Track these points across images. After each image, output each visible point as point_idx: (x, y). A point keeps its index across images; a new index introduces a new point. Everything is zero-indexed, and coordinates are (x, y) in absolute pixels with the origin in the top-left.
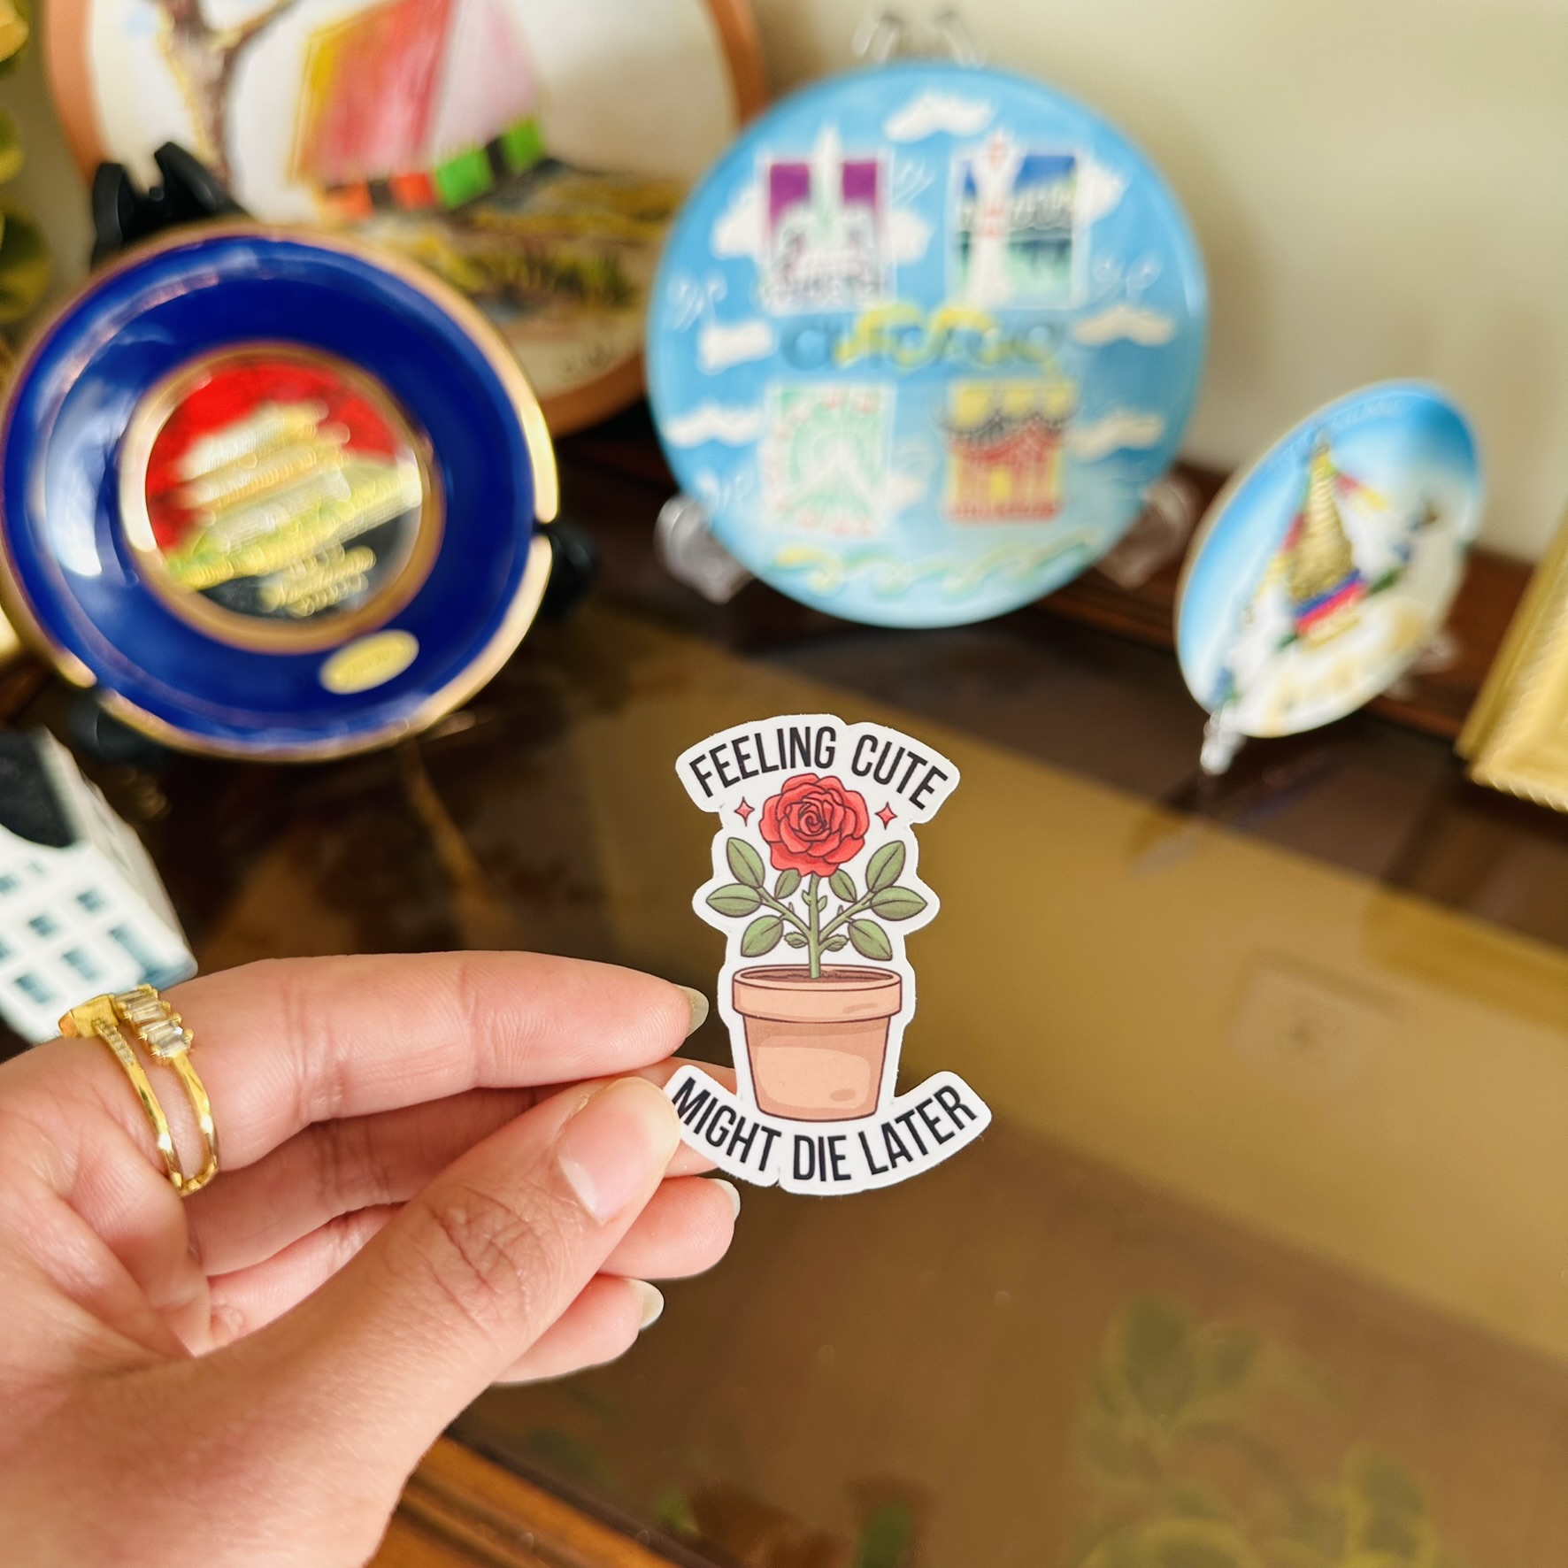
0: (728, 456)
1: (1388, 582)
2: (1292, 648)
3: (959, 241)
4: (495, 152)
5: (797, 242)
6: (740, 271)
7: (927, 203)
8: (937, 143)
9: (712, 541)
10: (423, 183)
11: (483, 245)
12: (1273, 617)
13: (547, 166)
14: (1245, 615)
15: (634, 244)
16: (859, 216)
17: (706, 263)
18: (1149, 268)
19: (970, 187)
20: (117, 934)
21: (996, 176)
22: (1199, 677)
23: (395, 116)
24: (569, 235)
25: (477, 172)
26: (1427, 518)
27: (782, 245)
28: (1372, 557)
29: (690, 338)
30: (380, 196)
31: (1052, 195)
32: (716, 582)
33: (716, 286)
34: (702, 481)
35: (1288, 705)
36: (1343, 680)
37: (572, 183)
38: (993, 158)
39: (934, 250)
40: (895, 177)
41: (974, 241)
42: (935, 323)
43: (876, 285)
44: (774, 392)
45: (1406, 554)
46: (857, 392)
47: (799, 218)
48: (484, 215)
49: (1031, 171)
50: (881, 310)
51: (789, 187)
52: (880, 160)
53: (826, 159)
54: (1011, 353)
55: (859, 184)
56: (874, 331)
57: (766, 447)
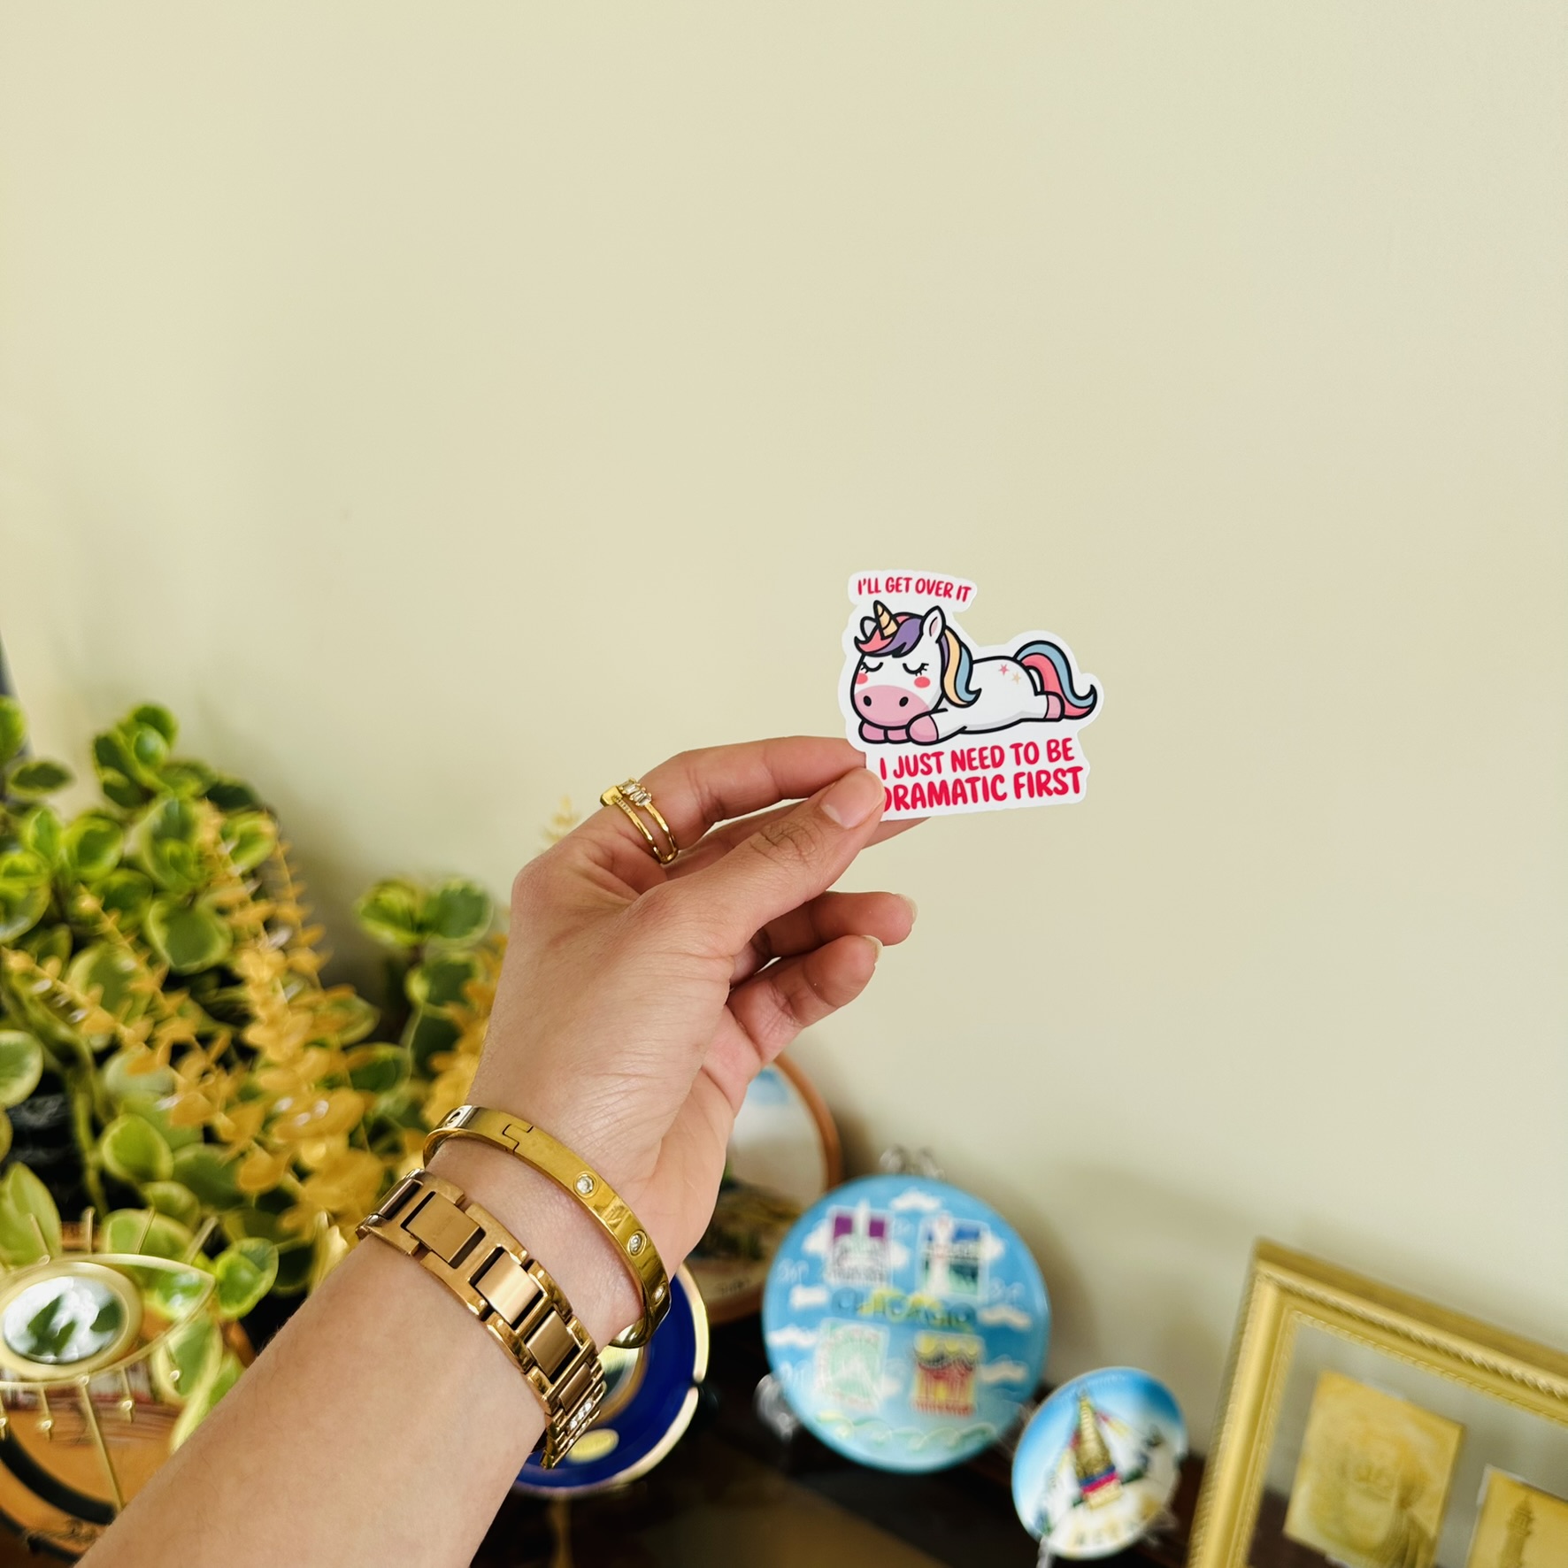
0: (798, 1356)
1: (1136, 1476)
2: (1080, 1508)
3: (924, 1264)
5: (845, 1252)
6: (815, 1263)
7: (909, 1242)
8: (914, 1216)
9: (784, 1402)
12: (1068, 1486)
14: (1051, 1482)
15: (768, 1228)
16: (874, 1243)
17: (799, 1256)
18: (1017, 1290)
19: (930, 1238)
21: (943, 1234)
22: (1027, 1514)
26: (1154, 1442)
27: (837, 1254)
28: (1124, 1460)
29: (786, 1292)
31: (969, 1247)
32: (784, 1425)
33: (803, 1267)
34: (783, 1367)
35: (1081, 1540)
36: (1113, 1530)
37: (740, 1196)
38: (942, 1226)
39: (911, 1266)
40: (894, 1228)
41: (931, 1264)
42: (911, 1299)
43: (881, 1279)
44: (825, 1324)
45: (1145, 1461)
46: (869, 1331)
47: (846, 1240)
49: (960, 1235)
50: (882, 1291)
51: (843, 1226)
52: (887, 1220)
53: (862, 1215)
54: (954, 1323)
55: (877, 1229)
56: (878, 1301)
57: (818, 1353)
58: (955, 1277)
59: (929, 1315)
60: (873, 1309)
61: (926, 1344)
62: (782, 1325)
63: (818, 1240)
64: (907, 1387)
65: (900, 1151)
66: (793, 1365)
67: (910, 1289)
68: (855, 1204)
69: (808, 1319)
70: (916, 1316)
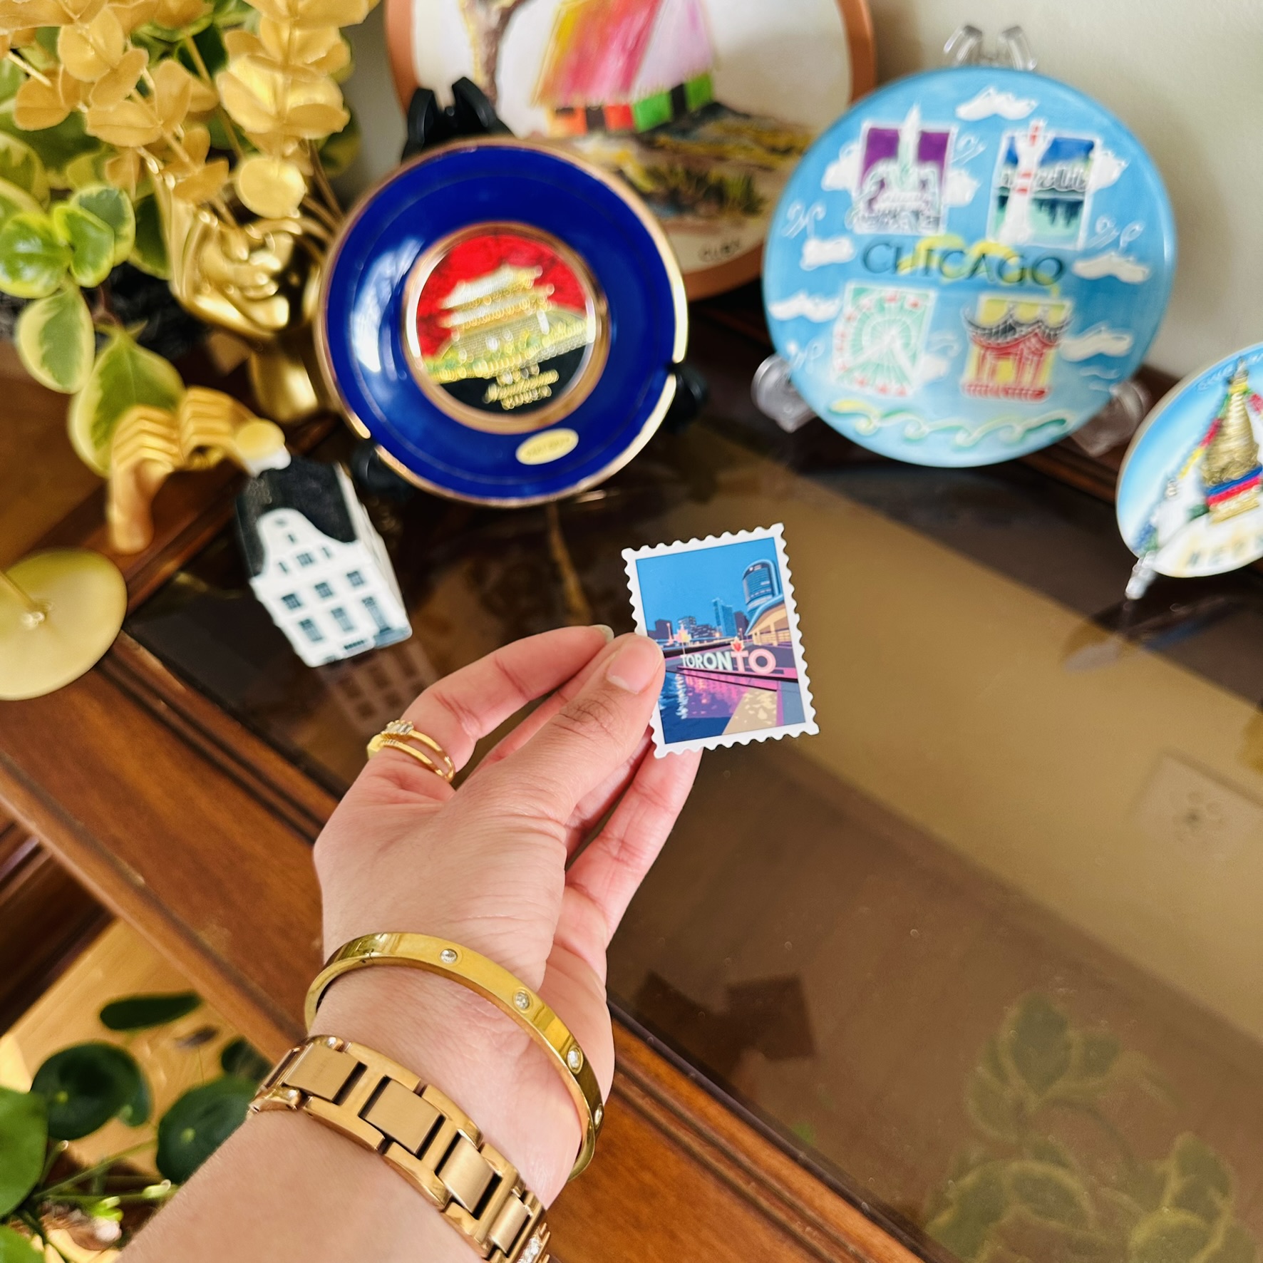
0: (811, 329)
2: (1204, 518)
4: (678, 95)
6: (839, 200)
7: (977, 167)
8: (993, 124)
9: (789, 387)
10: (626, 112)
12: (1190, 495)
13: (714, 109)
14: (1169, 488)
15: (767, 169)
17: (816, 193)
20: (369, 602)
22: (1129, 529)
23: (613, 64)
24: (721, 158)
25: (664, 108)
29: (796, 246)
31: (1072, 170)
32: (789, 418)
33: (819, 210)
34: (788, 346)
36: (1239, 546)
37: (730, 121)
39: (979, 198)
40: (958, 146)
42: (974, 252)
44: (851, 287)
47: (884, 168)
48: (663, 138)
50: (936, 238)
54: (1028, 278)
56: (930, 252)
57: (839, 327)
58: (1044, 216)
59: (1001, 267)
60: (921, 264)
61: (991, 310)
62: (788, 293)
64: (959, 365)
66: (803, 343)
67: (974, 234)
68: (903, 116)
69: (825, 281)
70: (982, 273)
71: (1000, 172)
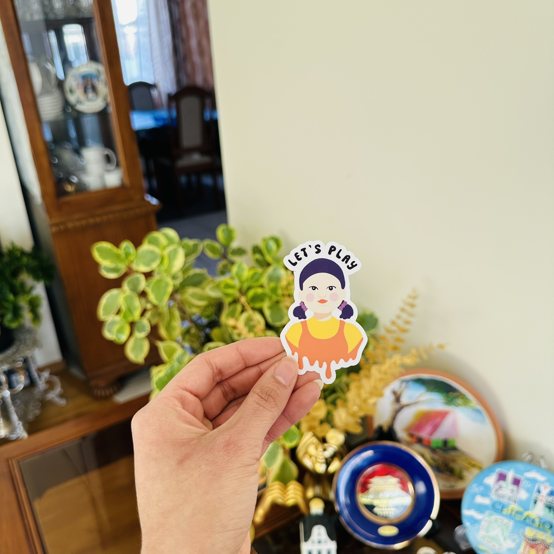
0: (475, 522)
3: (534, 501)
4: (445, 442)
5: (500, 487)
6: (487, 488)
7: (529, 491)
8: (534, 481)
9: (465, 537)
10: (429, 442)
11: (436, 457)
13: (454, 449)
15: (467, 469)
16: (515, 487)
17: (481, 484)
19: (539, 492)
21: (545, 491)
23: (428, 429)
24: (454, 461)
25: (440, 444)
27: (497, 487)
29: (474, 496)
30: (420, 441)
33: (482, 488)
34: (466, 523)
37: (458, 453)
38: (545, 488)
39: (528, 500)
40: (523, 483)
41: (538, 502)
42: (526, 514)
43: (515, 502)
46: (506, 521)
47: (502, 483)
48: (439, 452)
49: (552, 494)
50: (514, 507)
51: (502, 477)
52: (521, 480)
53: (511, 475)
54: (541, 527)
55: (516, 482)
56: (512, 510)
57: (483, 523)
58: (547, 510)
59: (533, 521)
60: (509, 512)
61: (530, 532)
62: (469, 508)
63: (491, 480)
64: (518, 546)
65: (531, 453)
66: (472, 525)
67: (527, 509)
68: (509, 470)
69: (481, 508)
70: (528, 521)
71: (535, 494)
